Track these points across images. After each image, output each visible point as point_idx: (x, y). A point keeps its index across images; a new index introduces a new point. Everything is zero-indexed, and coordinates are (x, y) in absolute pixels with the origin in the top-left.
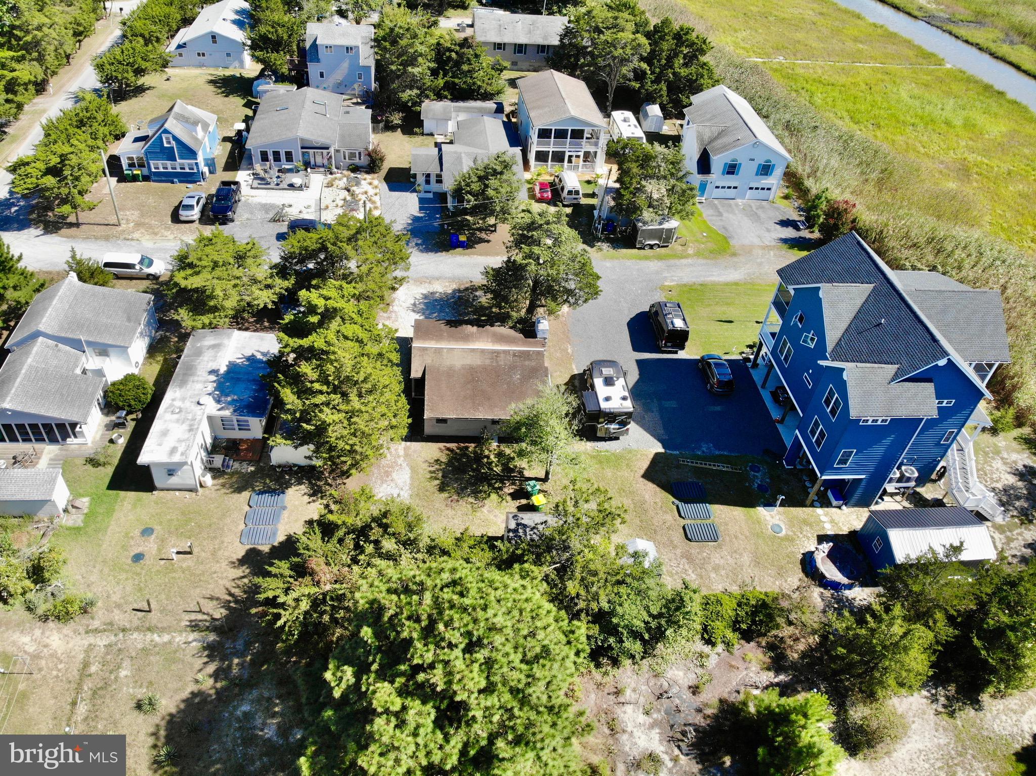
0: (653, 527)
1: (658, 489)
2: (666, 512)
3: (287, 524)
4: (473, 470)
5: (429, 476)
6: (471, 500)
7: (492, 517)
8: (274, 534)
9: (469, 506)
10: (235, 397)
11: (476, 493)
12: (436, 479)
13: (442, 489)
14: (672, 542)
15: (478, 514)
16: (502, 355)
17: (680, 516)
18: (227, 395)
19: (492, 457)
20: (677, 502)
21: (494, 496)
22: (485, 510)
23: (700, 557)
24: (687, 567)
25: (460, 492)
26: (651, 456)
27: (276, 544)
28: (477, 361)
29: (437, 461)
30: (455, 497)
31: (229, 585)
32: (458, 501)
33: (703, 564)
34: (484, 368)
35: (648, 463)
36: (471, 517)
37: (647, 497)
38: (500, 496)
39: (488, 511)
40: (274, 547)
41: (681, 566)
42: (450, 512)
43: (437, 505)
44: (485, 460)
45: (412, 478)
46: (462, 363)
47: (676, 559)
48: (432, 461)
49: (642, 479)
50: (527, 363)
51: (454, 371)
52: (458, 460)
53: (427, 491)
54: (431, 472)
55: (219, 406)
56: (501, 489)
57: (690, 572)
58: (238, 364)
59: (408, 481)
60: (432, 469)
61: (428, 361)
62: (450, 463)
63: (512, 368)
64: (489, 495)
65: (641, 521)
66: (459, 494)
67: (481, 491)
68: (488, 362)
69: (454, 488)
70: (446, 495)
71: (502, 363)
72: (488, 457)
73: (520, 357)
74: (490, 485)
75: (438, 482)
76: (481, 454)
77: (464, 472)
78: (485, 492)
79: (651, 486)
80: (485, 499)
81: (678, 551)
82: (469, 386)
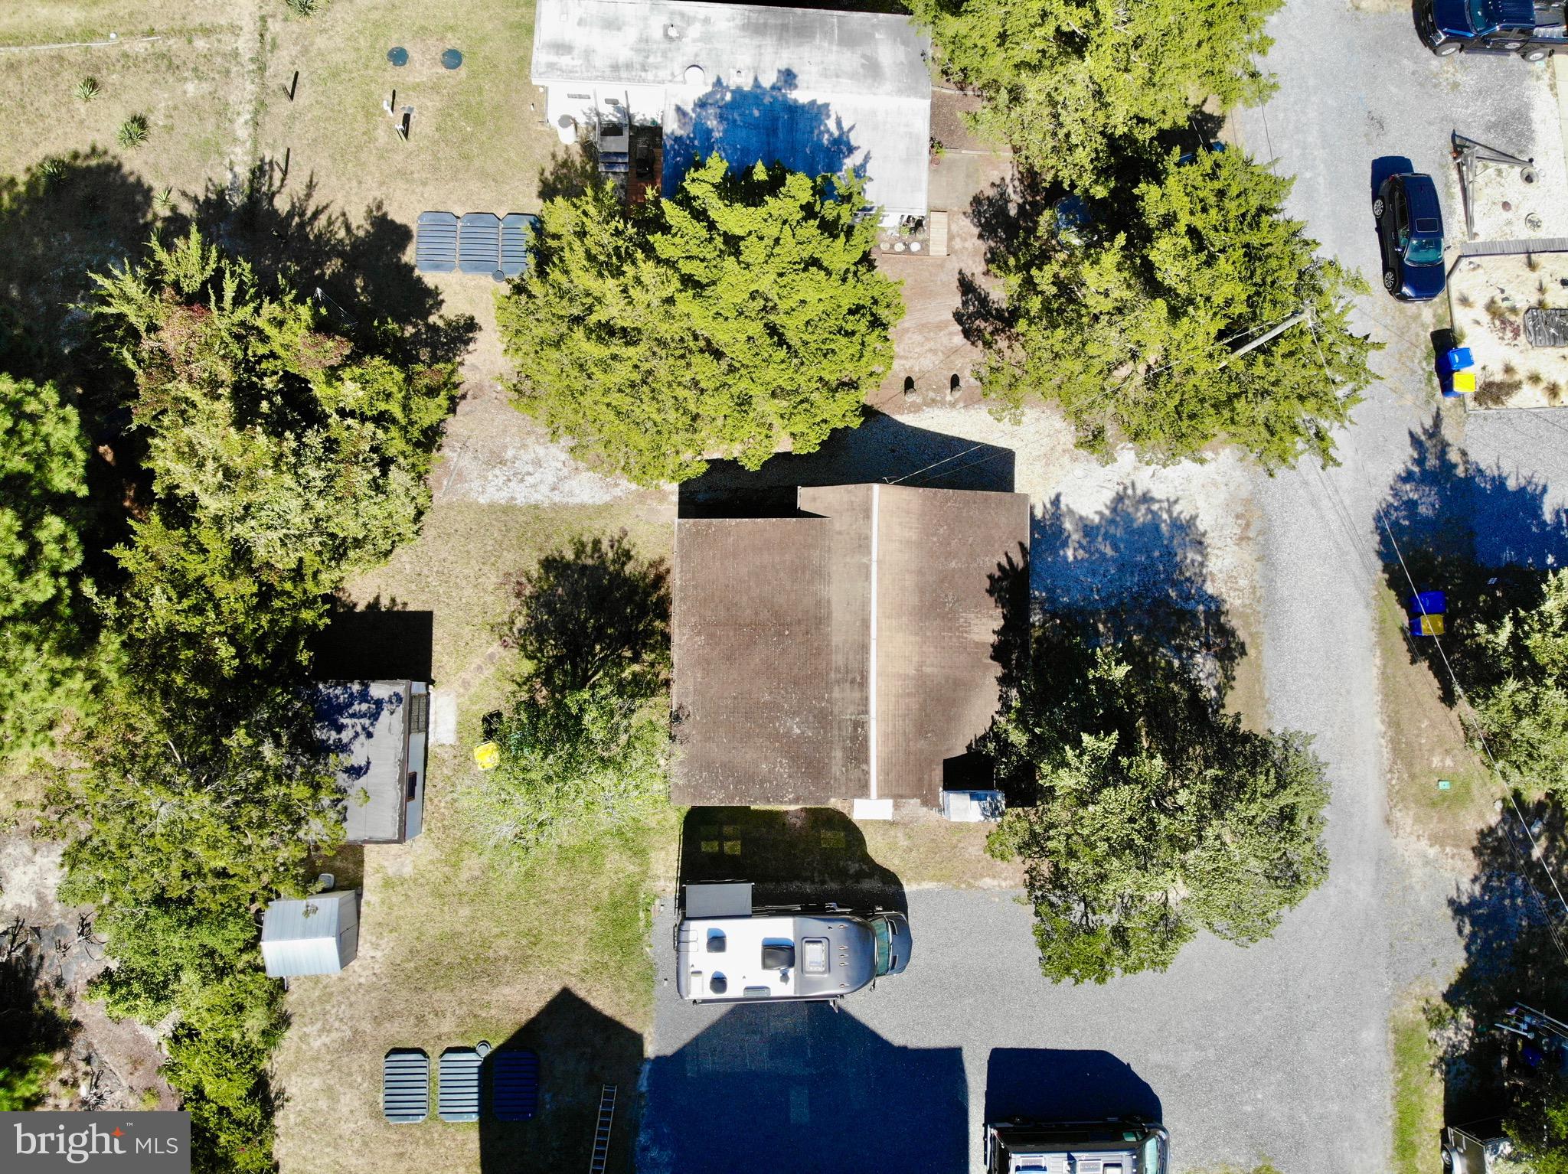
0: (430, 988)
1: (524, 1018)
2: (462, 1021)
3: (463, 286)
4: (599, 630)
5: (587, 538)
6: (520, 622)
7: (477, 661)
8: (437, 267)
9: (506, 618)
10: (717, 135)
11: (537, 630)
12: (578, 556)
13: (548, 564)
14: (391, 1018)
15: (485, 635)
16: (857, 695)
17: (450, 1050)
18: (721, 118)
19: (636, 668)
20: (484, 1052)
21: (528, 667)
22: (496, 647)
23: (355, 1067)
24: (335, 1035)
25: (541, 601)
26: (629, 1022)
27: (417, 272)
28: (839, 634)
29: (627, 554)
30: (528, 590)
31: (335, 211)
32: (518, 595)
33: (340, 1070)
34: (820, 651)
35: (608, 1012)
36: (478, 620)
37: (507, 990)
38: (529, 679)
39: (491, 657)
40: (412, 269)
41: (337, 1024)
42: (492, 579)
43: (509, 556)
44: (628, 654)
45: (583, 507)
46: (834, 599)
47: (352, 1018)
48: (626, 545)
49: (557, 988)
50: (838, 754)
51: (811, 582)
52: (629, 599)
53: (548, 537)
54: (597, 543)
55: (689, 108)
56: (546, 683)
57: (325, 1039)
58: (821, 122)
59: (573, 501)
60: (605, 546)
61: (839, 524)
62: (619, 580)
63: (823, 718)
64: (530, 657)
65: (451, 966)
66: (538, 598)
67: (542, 642)
68: (838, 660)
69: (551, 587)
70: (535, 571)
71: (836, 693)
72: (636, 659)
73: (854, 738)
74: (559, 660)
75: (570, 556)
76: (644, 646)
77: (595, 610)
78: (540, 650)
79: (535, 1004)
80: (523, 648)
81: (366, 1026)
82: (765, 615)
